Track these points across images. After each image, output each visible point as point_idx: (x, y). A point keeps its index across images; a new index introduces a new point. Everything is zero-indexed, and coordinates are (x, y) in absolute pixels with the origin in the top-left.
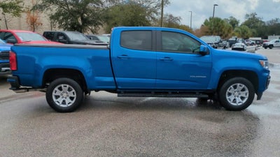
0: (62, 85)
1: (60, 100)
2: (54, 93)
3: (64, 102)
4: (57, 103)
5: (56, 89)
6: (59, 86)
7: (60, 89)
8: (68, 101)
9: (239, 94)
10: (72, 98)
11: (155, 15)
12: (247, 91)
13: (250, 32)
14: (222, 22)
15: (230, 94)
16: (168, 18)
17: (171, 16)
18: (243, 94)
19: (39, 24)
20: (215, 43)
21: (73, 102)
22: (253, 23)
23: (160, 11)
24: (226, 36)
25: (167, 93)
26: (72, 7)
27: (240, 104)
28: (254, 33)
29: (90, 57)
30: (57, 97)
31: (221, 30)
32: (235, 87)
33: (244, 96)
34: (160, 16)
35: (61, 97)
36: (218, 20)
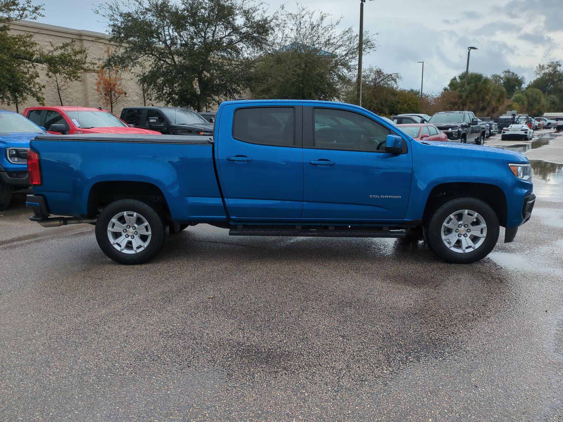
0: (125, 213)
1: (123, 241)
2: (109, 228)
3: (129, 245)
4: (116, 247)
5: (114, 220)
6: (119, 215)
7: (122, 220)
8: (136, 242)
9: (469, 231)
10: (144, 238)
11: (345, 71)
12: (484, 225)
13: (544, 100)
14: (486, 81)
15: (449, 231)
16: (373, 76)
17: (379, 73)
18: (475, 231)
19: (120, 93)
20: (463, 127)
21: (146, 244)
22: (553, 83)
23: (354, 63)
24: (493, 111)
25: (326, 227)
26: (181, 58)
27: (470, 250)
28: (553, 103)
29: (176, 160)
30: (117, 235)
31: (483, 100)
32: (460, 217)
33: (477, 233)
34: (356, 73)
35: (124, 234)
36: (478, 78)
